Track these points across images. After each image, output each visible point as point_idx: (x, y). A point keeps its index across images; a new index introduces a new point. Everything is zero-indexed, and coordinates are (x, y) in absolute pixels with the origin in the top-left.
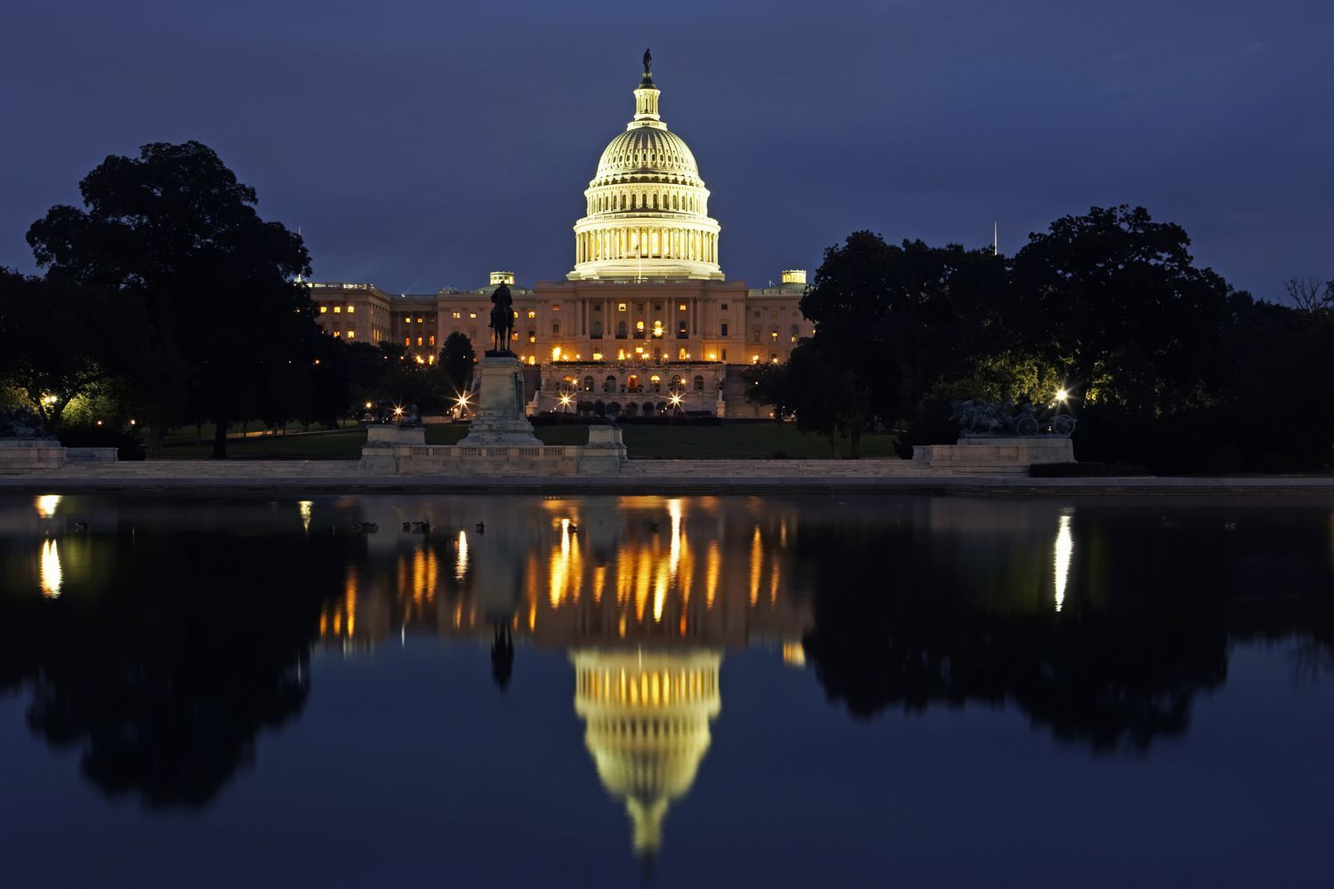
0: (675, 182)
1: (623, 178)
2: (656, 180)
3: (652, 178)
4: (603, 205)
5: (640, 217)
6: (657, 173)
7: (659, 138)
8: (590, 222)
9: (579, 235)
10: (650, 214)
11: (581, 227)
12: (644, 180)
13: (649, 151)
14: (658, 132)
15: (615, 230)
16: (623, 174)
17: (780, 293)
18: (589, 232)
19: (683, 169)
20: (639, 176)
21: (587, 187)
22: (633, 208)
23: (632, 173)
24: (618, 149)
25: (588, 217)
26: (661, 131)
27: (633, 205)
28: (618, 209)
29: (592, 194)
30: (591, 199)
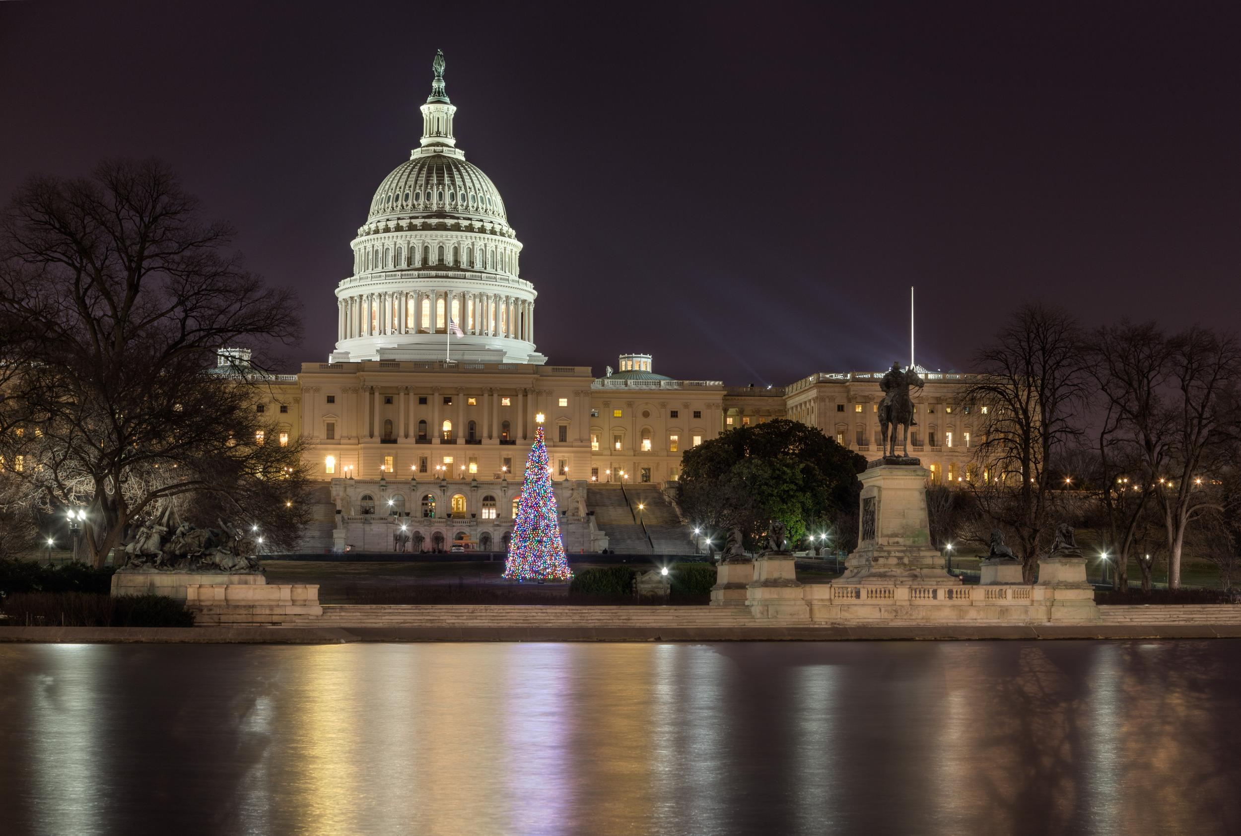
0: (482, 230)
1: (411, 223)
2: (457, 228)
3: (452, 225)
4: (377, 258)
5: (437, 277)
6: (458, 218)
7: (459, 171)
8: (363, 282)
9: (345, 300)
10: (451, 273)
11: (345, 290)
12: (442, 227)
13: (447, 187)
14: (456, 163)
15: (401, 293)
16: (411, 218)
17: (626, 384)
18: (352, 298)
19: (490, 213)
20: (434, 221)
21: (355, 235)
22: (425, 265)
23: (424, 217)
24: (402, 184)
25: (356, 277)
26: (460, 162)
27: (425, 260)
28: (404, 265)
29: (360, 245)
30: (363, 251)
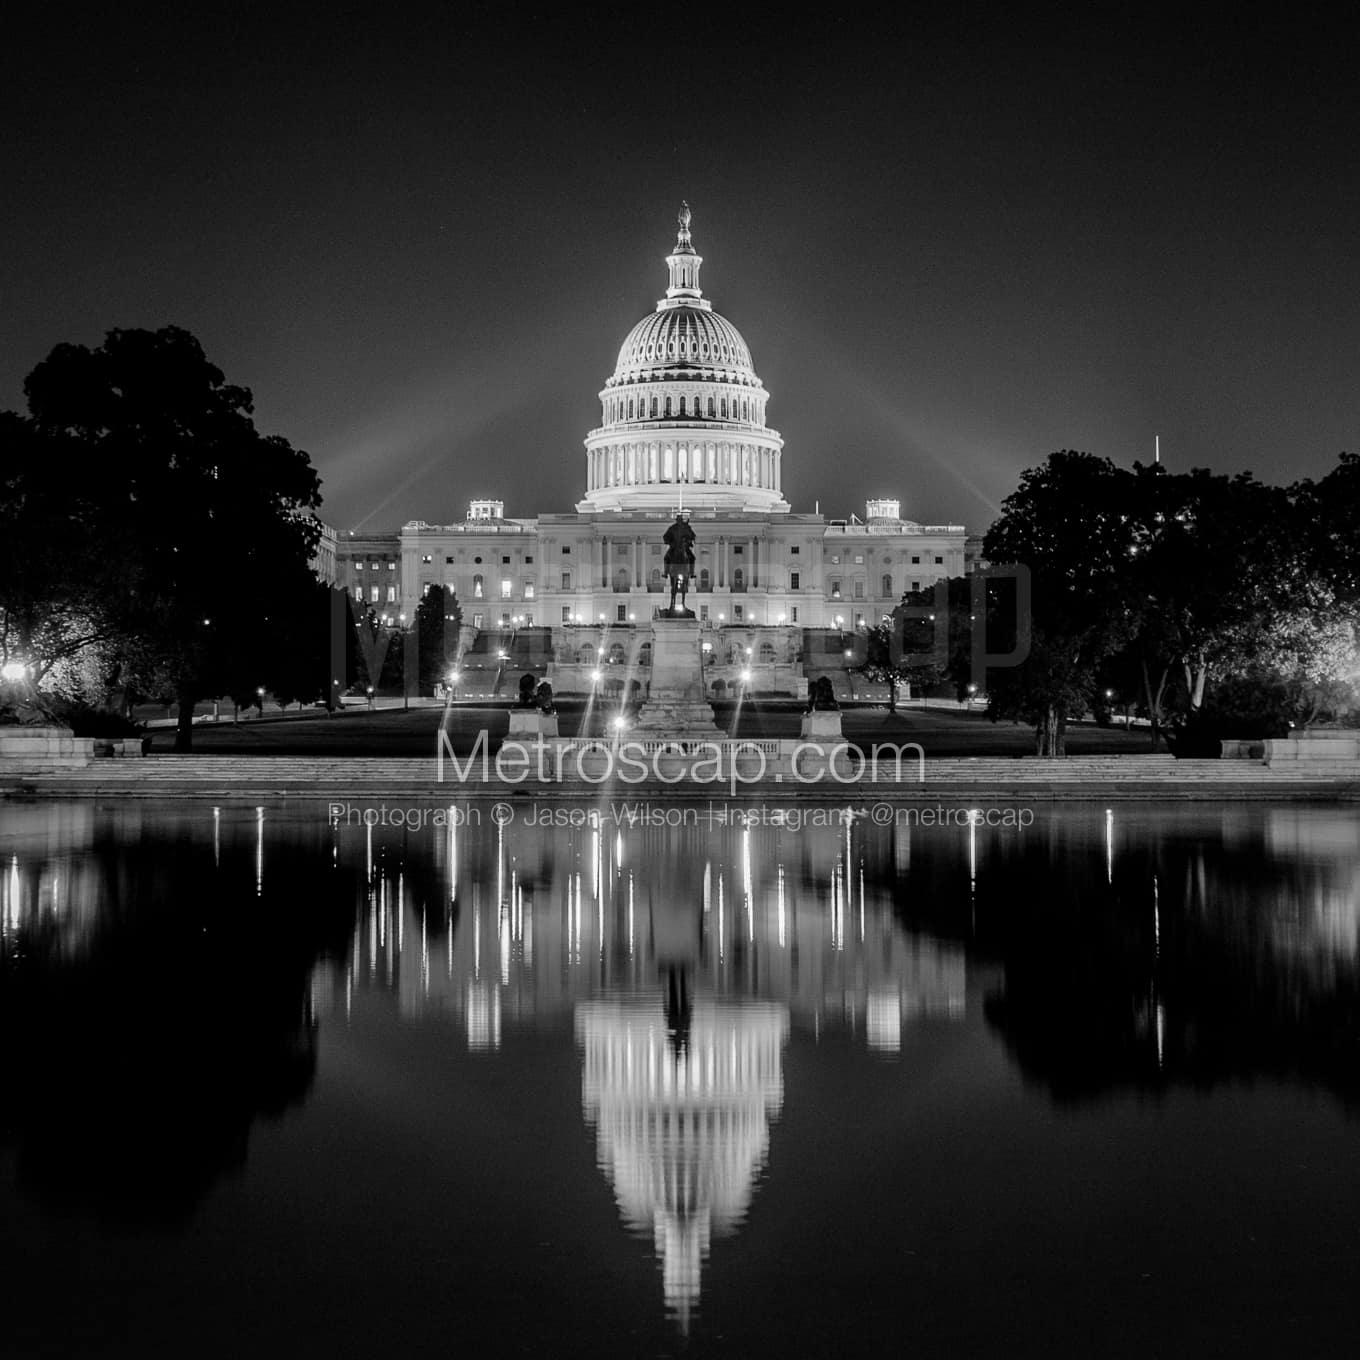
0: (724, 380)
1: (653, 375)
2: (698, 378)
3: (694, 376)
4: (626, 411)
5: (678, 427)
6: (700, 368)
7: (702, 321)
8: (608, 434)
9: (593, 452)
10: (691, 423)
11: (594, 440)
12: (683, 378)
13: (688, 339)
14: (701, 314)
15: (643, 444)
16: (653, 369)
17: (867, 531)
18: (606, 448)
19: (734, 363)
20: (675, 372)
21: (604, 386)
22: (668, 417)
23: (666, 368)
24: (646, 336)
25: (607, 426)
26: (705, 313)
27: (668, 412)
28: (647, 416)
29: (609, 395)
30: (609, 403)
